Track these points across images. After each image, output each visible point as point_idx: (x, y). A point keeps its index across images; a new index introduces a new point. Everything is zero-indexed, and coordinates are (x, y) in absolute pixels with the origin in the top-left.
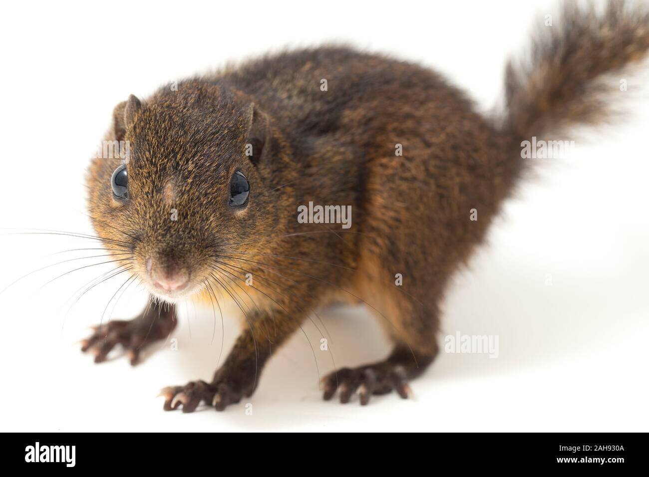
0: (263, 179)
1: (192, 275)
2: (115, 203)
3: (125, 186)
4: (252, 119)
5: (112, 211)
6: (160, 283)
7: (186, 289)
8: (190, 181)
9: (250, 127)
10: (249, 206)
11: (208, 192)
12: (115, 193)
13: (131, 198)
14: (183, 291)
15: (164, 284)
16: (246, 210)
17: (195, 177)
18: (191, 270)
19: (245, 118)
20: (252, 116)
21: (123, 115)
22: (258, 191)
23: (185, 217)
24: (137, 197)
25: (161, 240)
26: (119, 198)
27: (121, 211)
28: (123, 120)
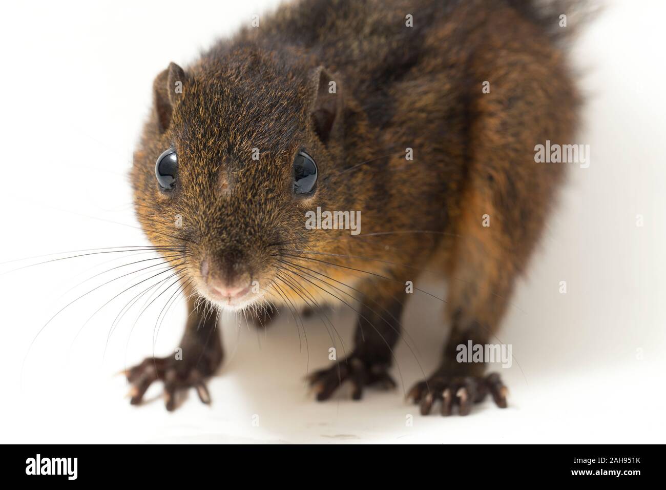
0: (333, 158)
1: (254, 277)
2: (161, 196)
3: (172, 175)
4: (317, 89)
5: (159, 207)
6: (218, 289)
7: (247, 294)
9: (315, 99)
10: (317, 193)
12: (161, 185)
13: (181, 188)
14: (244, 296)
15: (223, 291)
16: (314, 198)
18: (252, 273)
19: (310, 88)
20: (318, 85)
21: (166, 90)
22: (327, 173)
26: (167, 191)
27: (169, 205)
28: (168, 96)
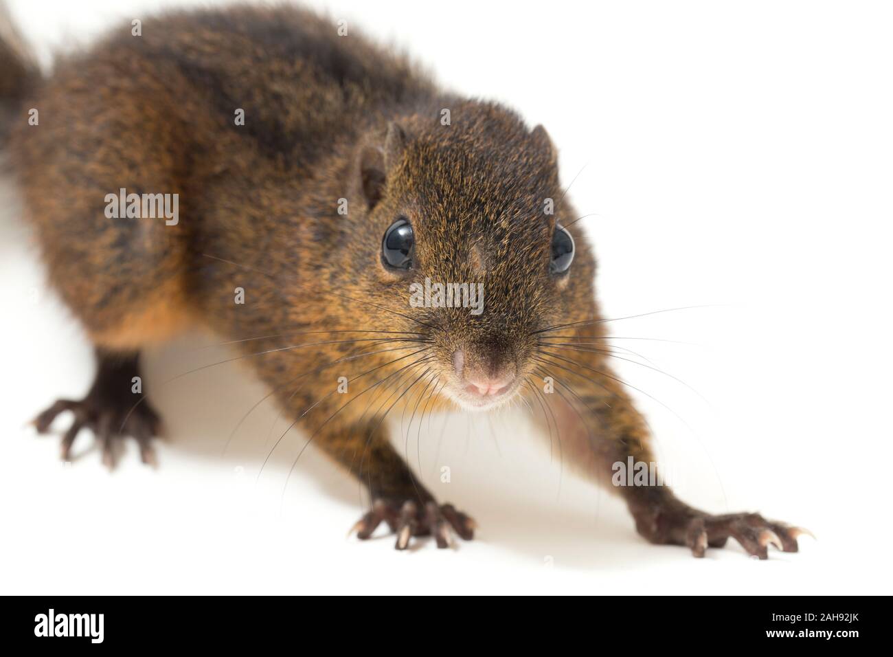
2: (389, 276)
5: (385, 287)
6: (476, 384)
7: (508, 392)
8: (505, 242)
10: (570, 272)
11: (530, 257)
13: (418, 266)
15: (482, 387)
16: (568, 277)
17: (510, 238)
18: (517, 365)
23: (507, 292)
24: (428, 266)
25: (474, 324)
26: (394, 268)
27: (400, 286)
